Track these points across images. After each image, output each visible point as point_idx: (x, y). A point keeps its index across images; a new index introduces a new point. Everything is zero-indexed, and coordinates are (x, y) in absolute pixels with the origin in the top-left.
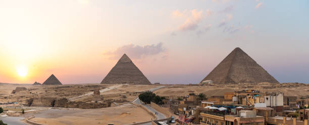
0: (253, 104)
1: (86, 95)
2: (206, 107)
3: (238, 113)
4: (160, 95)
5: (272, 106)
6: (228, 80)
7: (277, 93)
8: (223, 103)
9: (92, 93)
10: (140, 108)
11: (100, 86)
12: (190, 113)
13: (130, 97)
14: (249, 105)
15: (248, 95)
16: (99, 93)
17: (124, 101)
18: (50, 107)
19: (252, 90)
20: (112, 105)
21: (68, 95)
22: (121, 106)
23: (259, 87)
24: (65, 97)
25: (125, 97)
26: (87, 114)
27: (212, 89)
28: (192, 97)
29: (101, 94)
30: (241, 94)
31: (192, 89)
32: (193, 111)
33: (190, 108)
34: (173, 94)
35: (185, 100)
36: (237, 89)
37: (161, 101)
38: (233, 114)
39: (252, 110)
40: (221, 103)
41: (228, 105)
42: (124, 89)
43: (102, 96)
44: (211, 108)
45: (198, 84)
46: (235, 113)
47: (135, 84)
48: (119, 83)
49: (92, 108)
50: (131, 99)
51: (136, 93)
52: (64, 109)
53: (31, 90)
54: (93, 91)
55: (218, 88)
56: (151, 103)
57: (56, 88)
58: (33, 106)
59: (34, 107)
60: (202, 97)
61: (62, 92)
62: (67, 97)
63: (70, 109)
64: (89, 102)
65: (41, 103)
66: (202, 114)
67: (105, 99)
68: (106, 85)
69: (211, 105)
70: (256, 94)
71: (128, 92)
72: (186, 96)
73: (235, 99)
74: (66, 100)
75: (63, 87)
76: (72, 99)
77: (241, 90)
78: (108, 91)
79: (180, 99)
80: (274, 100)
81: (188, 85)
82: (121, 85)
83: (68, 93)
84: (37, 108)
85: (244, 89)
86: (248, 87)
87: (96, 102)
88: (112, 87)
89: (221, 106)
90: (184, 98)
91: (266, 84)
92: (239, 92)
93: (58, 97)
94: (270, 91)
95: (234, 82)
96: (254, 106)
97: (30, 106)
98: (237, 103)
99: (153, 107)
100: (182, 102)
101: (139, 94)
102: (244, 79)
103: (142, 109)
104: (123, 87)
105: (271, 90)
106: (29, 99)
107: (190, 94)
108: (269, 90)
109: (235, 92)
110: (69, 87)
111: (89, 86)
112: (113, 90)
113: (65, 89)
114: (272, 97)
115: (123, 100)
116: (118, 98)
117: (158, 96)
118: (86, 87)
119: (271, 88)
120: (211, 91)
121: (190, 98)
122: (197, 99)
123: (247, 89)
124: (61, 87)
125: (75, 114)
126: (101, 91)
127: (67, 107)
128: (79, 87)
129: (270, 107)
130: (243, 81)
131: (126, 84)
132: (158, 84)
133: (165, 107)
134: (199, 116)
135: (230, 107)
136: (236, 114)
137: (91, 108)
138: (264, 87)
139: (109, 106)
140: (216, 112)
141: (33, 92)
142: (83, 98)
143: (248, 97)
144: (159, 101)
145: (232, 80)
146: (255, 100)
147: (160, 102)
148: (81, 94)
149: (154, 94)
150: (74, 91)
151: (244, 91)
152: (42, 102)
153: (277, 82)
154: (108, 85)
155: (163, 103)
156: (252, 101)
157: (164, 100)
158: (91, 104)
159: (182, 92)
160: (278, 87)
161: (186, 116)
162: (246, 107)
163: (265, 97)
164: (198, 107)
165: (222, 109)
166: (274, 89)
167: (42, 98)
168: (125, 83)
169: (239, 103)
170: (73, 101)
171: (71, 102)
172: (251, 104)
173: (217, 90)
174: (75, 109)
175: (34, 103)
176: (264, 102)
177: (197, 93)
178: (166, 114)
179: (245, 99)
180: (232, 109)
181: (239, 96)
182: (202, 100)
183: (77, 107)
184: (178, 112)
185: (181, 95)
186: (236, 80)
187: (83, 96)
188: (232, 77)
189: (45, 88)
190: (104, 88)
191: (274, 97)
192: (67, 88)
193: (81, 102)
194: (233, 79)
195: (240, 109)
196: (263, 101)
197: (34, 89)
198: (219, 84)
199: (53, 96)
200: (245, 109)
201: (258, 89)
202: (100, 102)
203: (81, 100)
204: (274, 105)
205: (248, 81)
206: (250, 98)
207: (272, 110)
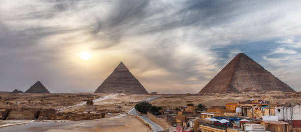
0: (261, 116)
1: (77, 105)
2: (206, 119)
3: (242, 126)
4: (157, 105)
5: (286, 120)
6: (231, 89)
7: (292, 104)
8: (225, 114)
9: (85, 103)
10: (136, 119)
11: (94, 95)
12: (189, 125)
13: (125, 107)
14: (256, 118)
15: (255, 106)
16: (92, 103)
17: (120, 112)
18: (33, 119)
19: (259, 100)
20: (106, 115)
21: (57, 105)
22: (116, 117)
23: (268, 97)
24: (52, 107)
25: (120, 107)
26: (77, 127)
27: (213, 99)
28: (191, 107)
29: (94, 104)
30: (246, 105)
31: (190, 98)
32: (191, 123)
33: (188, 119)
34: (170, 104)
35: (183, 110)
36: (241, 98)
37: (158, 111)
38: (236, 127)
39: (259, 123)
40: (222, 115)
41: (230, 117)
42: (119, 98)
43: (95, 106)
44: (211, 119)
45: (197, 93)
46: (238, 126)
47: (131, 94)
48: (114, 92)
49: (84, 119)
50: (127, 109)
51: (132, 103)
52: (50, 122)
53: (9, 99)
54: (85, 100)
55: (219, 98)
56: (148, 113)
57: (42, 98)
58: (9, 119)
59: (11, 121)
60: (201, 108)
61: (49, 102)
62: (55, 108)
63: (58, 121)
64: (81, 113)
65: (20, 115)
66: (201, 126)
67: (98, 109)
68: (101, 94)
69: (212, 117)
70: (264, 105)
71: (123, 102)
72: (184, 106)
73: (238, 110)
74: (53, 111)
75: (51, 96)
76: (61, 110)
77: (246, 99)
78: (102, 101)
79: (177, 110)
80: (289, 113)
81: (186, 95)
82: (117, 94)
83: (56, 103)
84: (16, 121)
85: (249, 99)
86: (255, 97)
87: (89, 113)
88: (107, 97)
89: (222, 118)
90: (182, 108)
91: (277, 93)
92: (243, 103)
93: (44, 108)
94: (284, 101)
95: (237, 92)
96: (261, 119)
97: (4, 119)
98: (241, 115)
99: (149, 118)
100: (180, 113)
101: (135, 104)
102: (248, 88)
103: (138, 121)
104: (118, 96)
105: (284, 99)
106: (4, 110)
107: (189, 105)
108: (281, 99)
109: (239, 102)
110: (58, 96)
111: (81, 96)
112: (108, 100)
113: (53, 98)
114: (285, 108)
115: (118, 110)
116: (113, 109)
117: (154, 106)
118: (79, 96)
119: (284, 97)
120: (212, 101)
121: (188, 108)
122: (196, 110)
123: (253, 99)
124: (48, 96)
125: (64, 127)
126: (94, 101)
127: (54, 120)
128: (70, 96)
129: (284, 120)
130: (247, 90)
131: (122, 94)
132: (155, 94)
133: (162, 118)
134: (198, 129)
135: (233, 120)
136: (240, 127)
137: (82, 119)
138: (274, 97)
139: (103, 117)
140: (217, 125)
141: (11, 102)
142: (74, 109)
143: (254, 108)
144: (157, 111)
145: (235, 89)
146: (263, 112)
147: (157, 113)
148: (72, 104)
149: (151, 104)
150: (64, 101)
151: (249, 102)
152: (22, 113)
153: (292, 90)
154: (103, 94)
155: (160, 114)
156: (259, 113)
157: (161, 111)
158: (83, 115)
159: (180, 102)
160: (294, 96)
161: (183, 128)
162: (252, 119)
163: (277, 108)
164: (197, 118)
165: (223, 121)
166: (289, 99)
167: (22, 109)
168: (121, 92)
169: (243, 115)
170: (62, 112)
171: (59, 113)
172: (258, 117)
173: (217, 100)
174: (63, 121)
175: (12, 115)
176: (275, 115)
177: (196, 103)
178: (163, 126)
179: (251, 110)
180: (235, 122)
181: (243, 107)
182: (201, 111)
183: (67, 118)
184: (176, 124)
185: (178, 105)
186: (239, 89)
187: (74, 106)
188: (235, 86)
189: (28, 97)
190: (98, 98)
191: (289, 109)
192: (57, 98)
193: (71, 113)
194: (236, 87)
195: (245, 122)
196: (274, 113)
197: (12, 98)
198: (221, 93)
199: (38, 107)
200: (250, 122)
201: (267, 99)
202: (93, 112)
203: (72, 110)
204: (289, 119)
205: (253, 89)
206: (256, 109)
207: (286, 125)
